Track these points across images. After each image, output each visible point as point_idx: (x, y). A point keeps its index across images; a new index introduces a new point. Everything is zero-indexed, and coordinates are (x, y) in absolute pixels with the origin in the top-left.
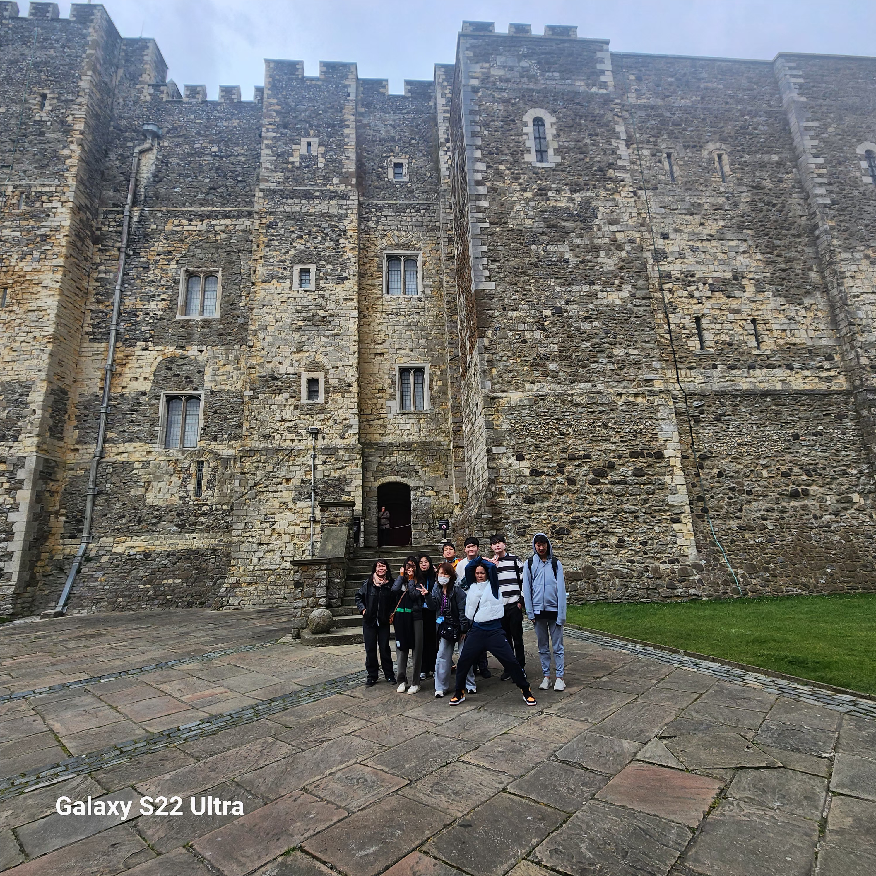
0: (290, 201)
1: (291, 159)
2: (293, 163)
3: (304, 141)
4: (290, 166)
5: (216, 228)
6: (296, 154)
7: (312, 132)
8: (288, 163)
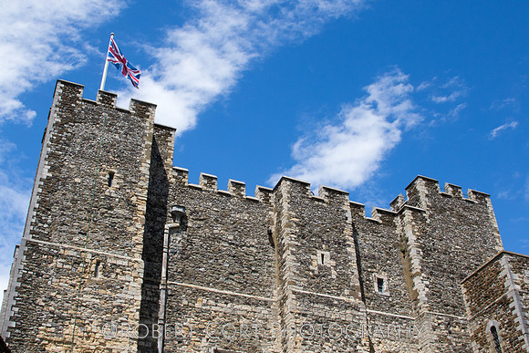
0: (316, 305)
1: (311, 267)
2: (313, 271)
3: (319, 253)
4: (311, 273)
5: (239, 312)
6: (315, 263)
7: (324, 246)
8: (309, 270)
